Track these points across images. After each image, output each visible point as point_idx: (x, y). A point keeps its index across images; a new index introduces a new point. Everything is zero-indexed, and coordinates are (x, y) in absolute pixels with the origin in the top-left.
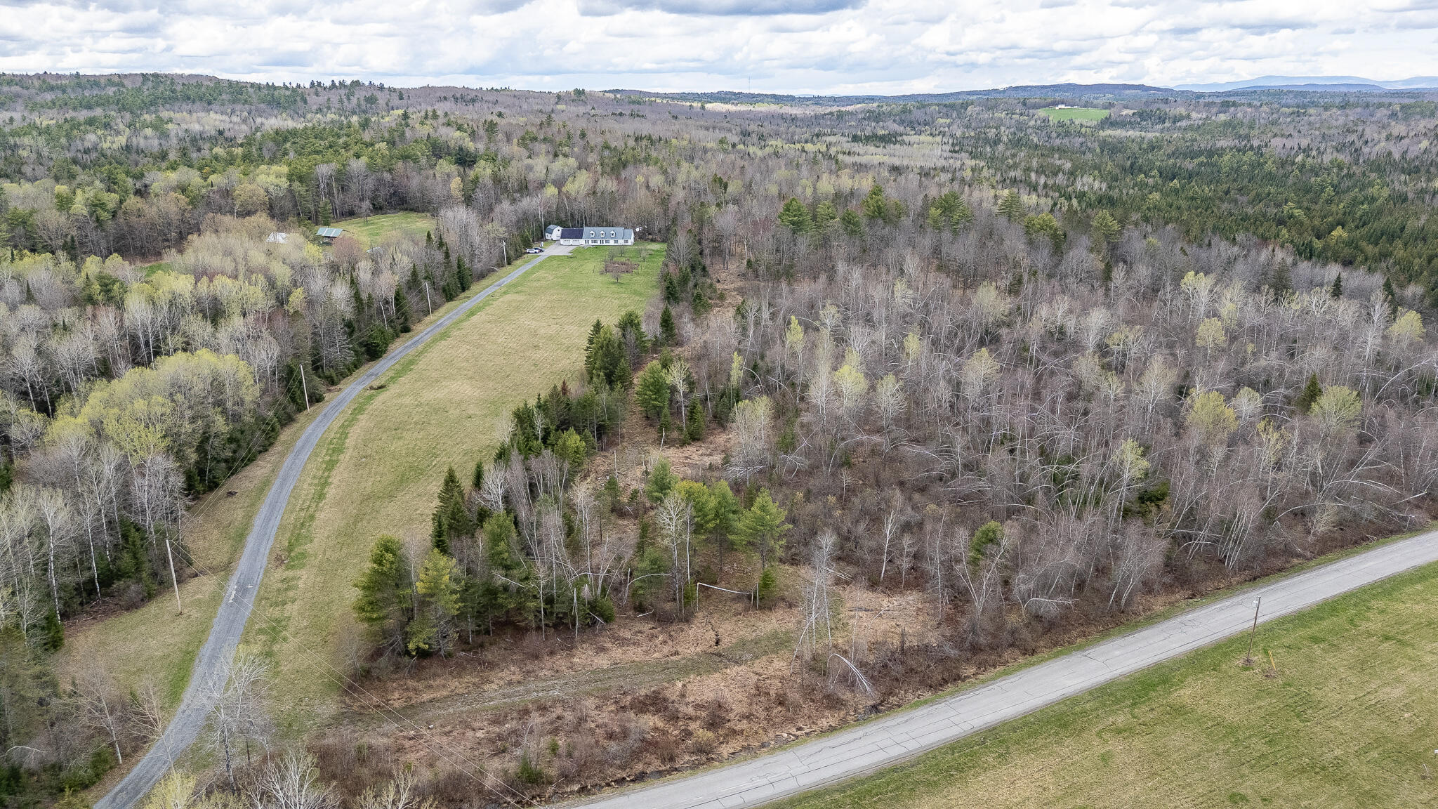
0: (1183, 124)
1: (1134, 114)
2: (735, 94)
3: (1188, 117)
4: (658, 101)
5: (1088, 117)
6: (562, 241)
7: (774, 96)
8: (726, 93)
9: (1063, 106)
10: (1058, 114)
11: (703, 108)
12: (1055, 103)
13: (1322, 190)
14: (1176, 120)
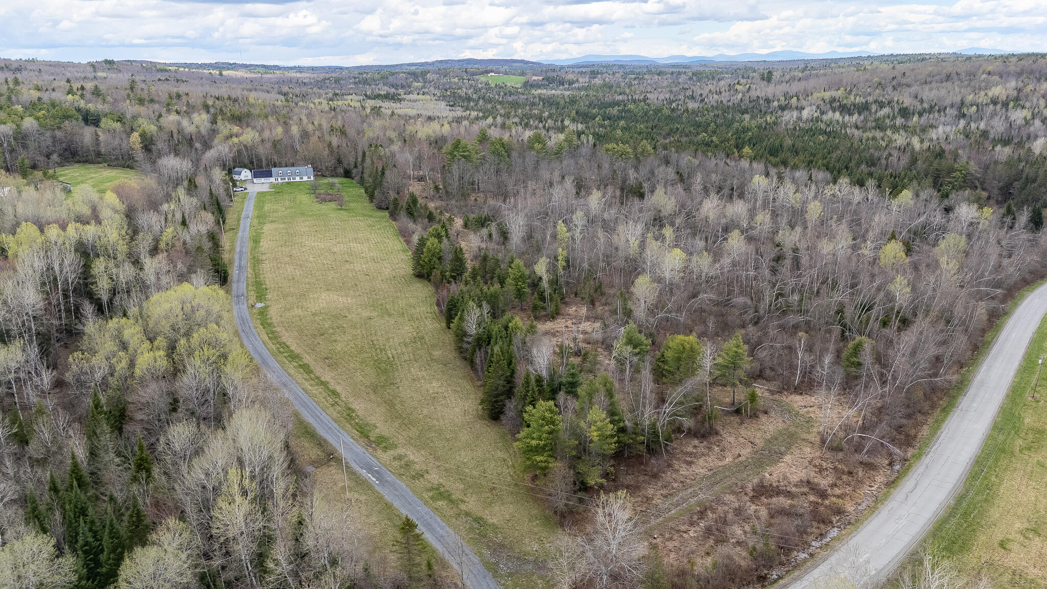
0: (576, 85)
1: (543, 79)
2: (230, 64)
3: (577, 80)
4: (182, 69)
5: (515, 82)
6: (255, 180)
7: (264, 66)
8: (223, 63)
9: (493, 74)
10: (493, 79)
11: (221, 74)
12: (487, 72)
13: (709, 124)
14: (571, 83)
